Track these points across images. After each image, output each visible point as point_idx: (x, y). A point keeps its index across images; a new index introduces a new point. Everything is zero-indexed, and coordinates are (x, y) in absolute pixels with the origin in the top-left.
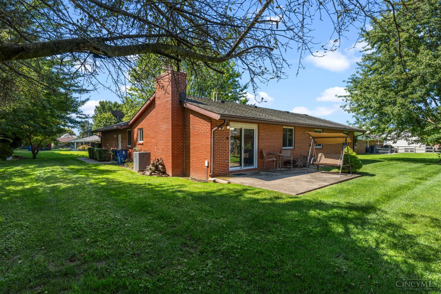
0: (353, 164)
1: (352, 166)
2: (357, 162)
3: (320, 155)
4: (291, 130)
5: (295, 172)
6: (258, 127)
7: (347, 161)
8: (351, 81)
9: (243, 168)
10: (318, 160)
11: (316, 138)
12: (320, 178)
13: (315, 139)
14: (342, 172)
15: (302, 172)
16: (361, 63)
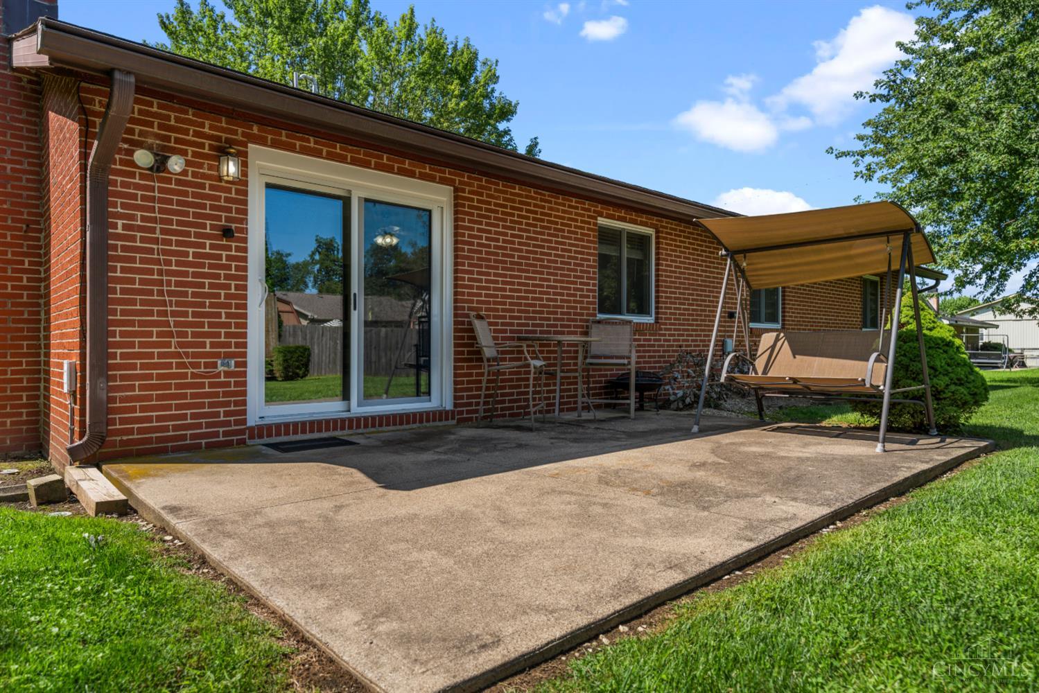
0: (942, 382)
1: (937, 395)
2: (961, 372)
3: (767, 340)
4: (640, 242)
5: (641, 427)
6: (456, 198)
7: (906, 368)
8: (884, 92)
9: (358, 408)
10: (760, 363)
11: (745, 251)
12: (767, 465)
13: (739, 257)
14: (890, 429)
15: (678, 429)
16: (914, 43)
